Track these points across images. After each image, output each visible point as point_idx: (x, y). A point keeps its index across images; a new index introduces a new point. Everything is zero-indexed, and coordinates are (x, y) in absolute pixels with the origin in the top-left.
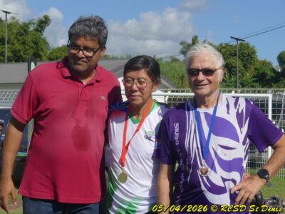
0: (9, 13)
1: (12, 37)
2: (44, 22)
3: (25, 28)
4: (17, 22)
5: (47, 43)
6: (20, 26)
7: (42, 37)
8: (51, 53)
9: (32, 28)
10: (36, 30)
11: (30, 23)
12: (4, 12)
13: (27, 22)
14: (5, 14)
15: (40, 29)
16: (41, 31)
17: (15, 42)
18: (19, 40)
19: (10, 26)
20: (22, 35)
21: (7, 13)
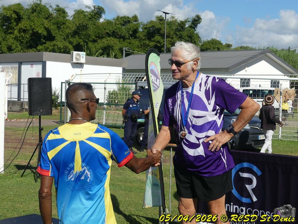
0: (168, 14)
1: (172, 33)
2: (196, 21)
3: (182, 25)
4: (176, 20)
5: (199, 37)
6: (178, 24)
7: (195, 32)
8: (202, 45)
9: (187, 26)
10: (191, 27)
11: (186, 21)
12: (164, 12)
13: (183, 21)
14: (165, 14)
15: (193, 26)
16: (194, 28)
17: (174, 36)
18: (177, 35)
19: (170, 24)
20: (180, 30)
21: (166, 13)
